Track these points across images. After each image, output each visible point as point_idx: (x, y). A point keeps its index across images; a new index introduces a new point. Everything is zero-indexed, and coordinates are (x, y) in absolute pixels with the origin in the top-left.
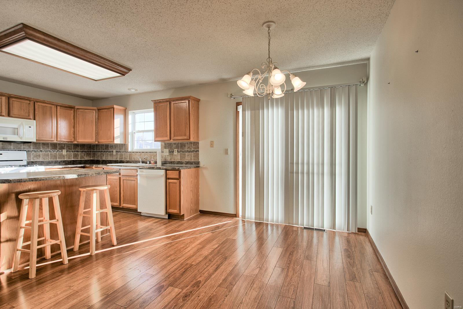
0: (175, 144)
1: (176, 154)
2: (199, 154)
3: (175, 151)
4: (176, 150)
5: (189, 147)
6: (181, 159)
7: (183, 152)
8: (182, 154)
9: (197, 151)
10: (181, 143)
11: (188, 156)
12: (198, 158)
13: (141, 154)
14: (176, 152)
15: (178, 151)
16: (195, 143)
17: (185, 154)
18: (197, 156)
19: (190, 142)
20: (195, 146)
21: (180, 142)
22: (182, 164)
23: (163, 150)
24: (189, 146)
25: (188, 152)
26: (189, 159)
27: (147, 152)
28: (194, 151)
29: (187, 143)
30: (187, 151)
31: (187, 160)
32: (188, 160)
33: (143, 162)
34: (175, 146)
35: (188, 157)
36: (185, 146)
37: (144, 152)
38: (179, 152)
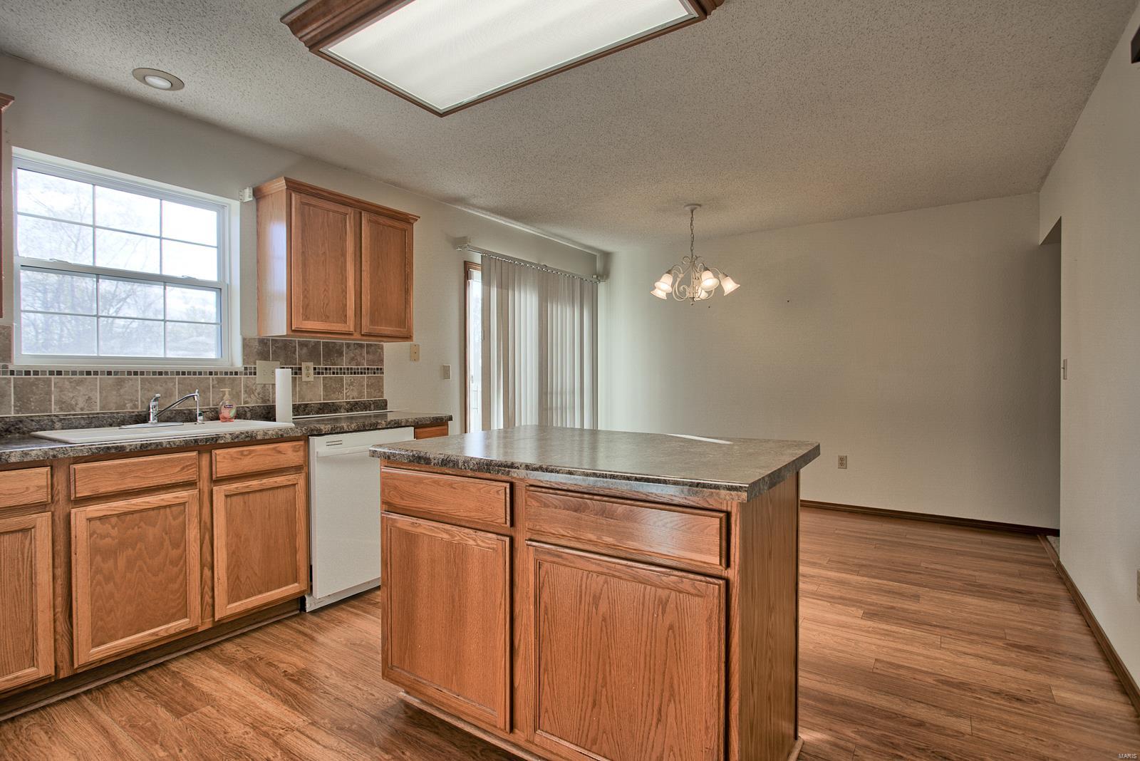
0: (302, 344)
1: (311, 378)
2: (382, 378)
3: (308, 368)
4: (311, 365)
5: (353, 359)
6: (326, 396)
7: (334, 373)
8: (331, 378)
9: (378, 369)
10: (326, 345)
11: (352, 384)
12: (379, 389)
13: (120, 383)
14: (312, 371)
15: (315, 369)
16: (373, 348)
17: (342, 379)
18: (378, 386)
19: (357, 344)
20: (371, 357)
21: (323, 340)
22: (335, 411)
23: (255, 364)
24: (353, 355)
25: (351, 374)
26: (355, 394)
27: (160, 373)
28: (368, 369)
29: (348, 345)
30: (348, 369)
31: (347, 397)
32: (351, 396)
33: (167, 417)
34: (305, 350)
35: (351, 387)
36: (341, 354)
37: (142, 373)
38: (319, 373)
